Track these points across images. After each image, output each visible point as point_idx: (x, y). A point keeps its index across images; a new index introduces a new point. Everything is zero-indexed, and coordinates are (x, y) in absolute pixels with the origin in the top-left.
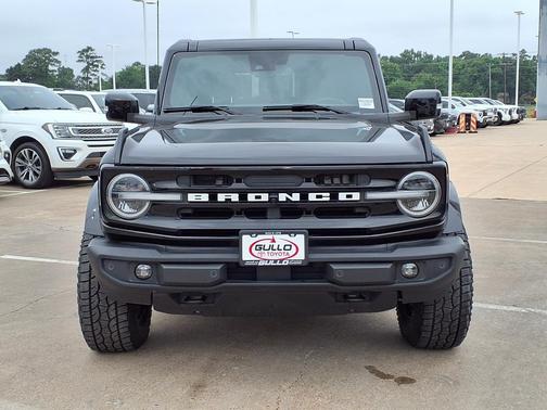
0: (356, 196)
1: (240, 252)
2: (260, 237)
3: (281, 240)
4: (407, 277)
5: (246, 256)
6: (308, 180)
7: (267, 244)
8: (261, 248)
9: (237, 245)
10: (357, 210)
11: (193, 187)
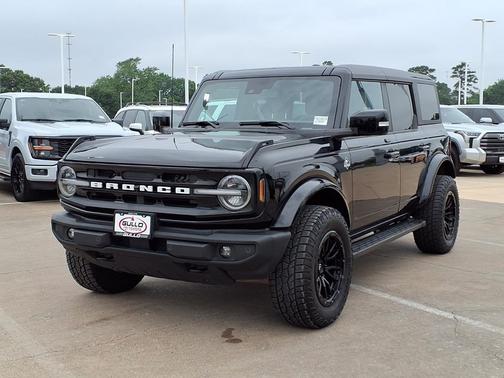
0: (187, 191)
1: (114, 225)
2: (126, 216)
3: (138, 219)
4: (224, 257)
5: (117, 229)
6: (159, 177)
7: (129, 221)
8: (125, 224)
9: (112, 219)
10: (192, 202)
11: (97, 177)
